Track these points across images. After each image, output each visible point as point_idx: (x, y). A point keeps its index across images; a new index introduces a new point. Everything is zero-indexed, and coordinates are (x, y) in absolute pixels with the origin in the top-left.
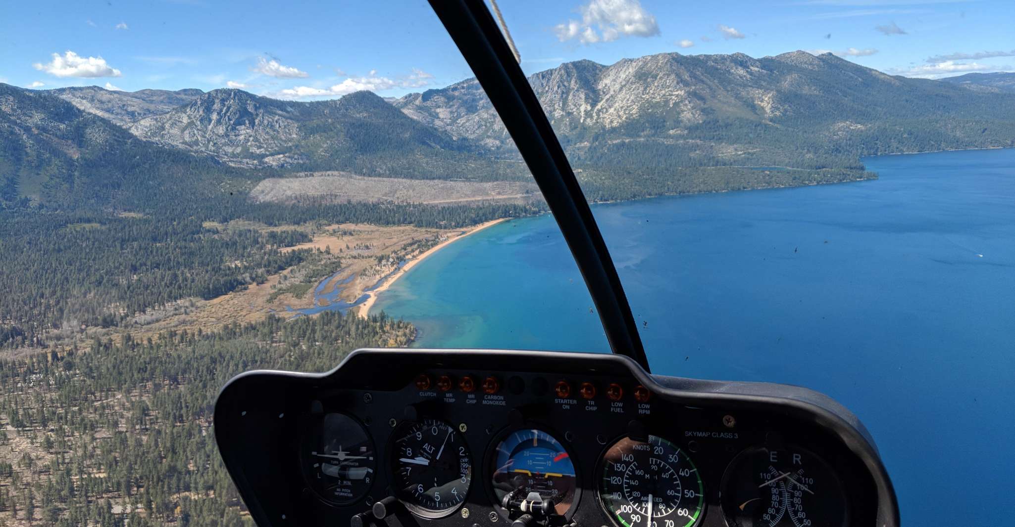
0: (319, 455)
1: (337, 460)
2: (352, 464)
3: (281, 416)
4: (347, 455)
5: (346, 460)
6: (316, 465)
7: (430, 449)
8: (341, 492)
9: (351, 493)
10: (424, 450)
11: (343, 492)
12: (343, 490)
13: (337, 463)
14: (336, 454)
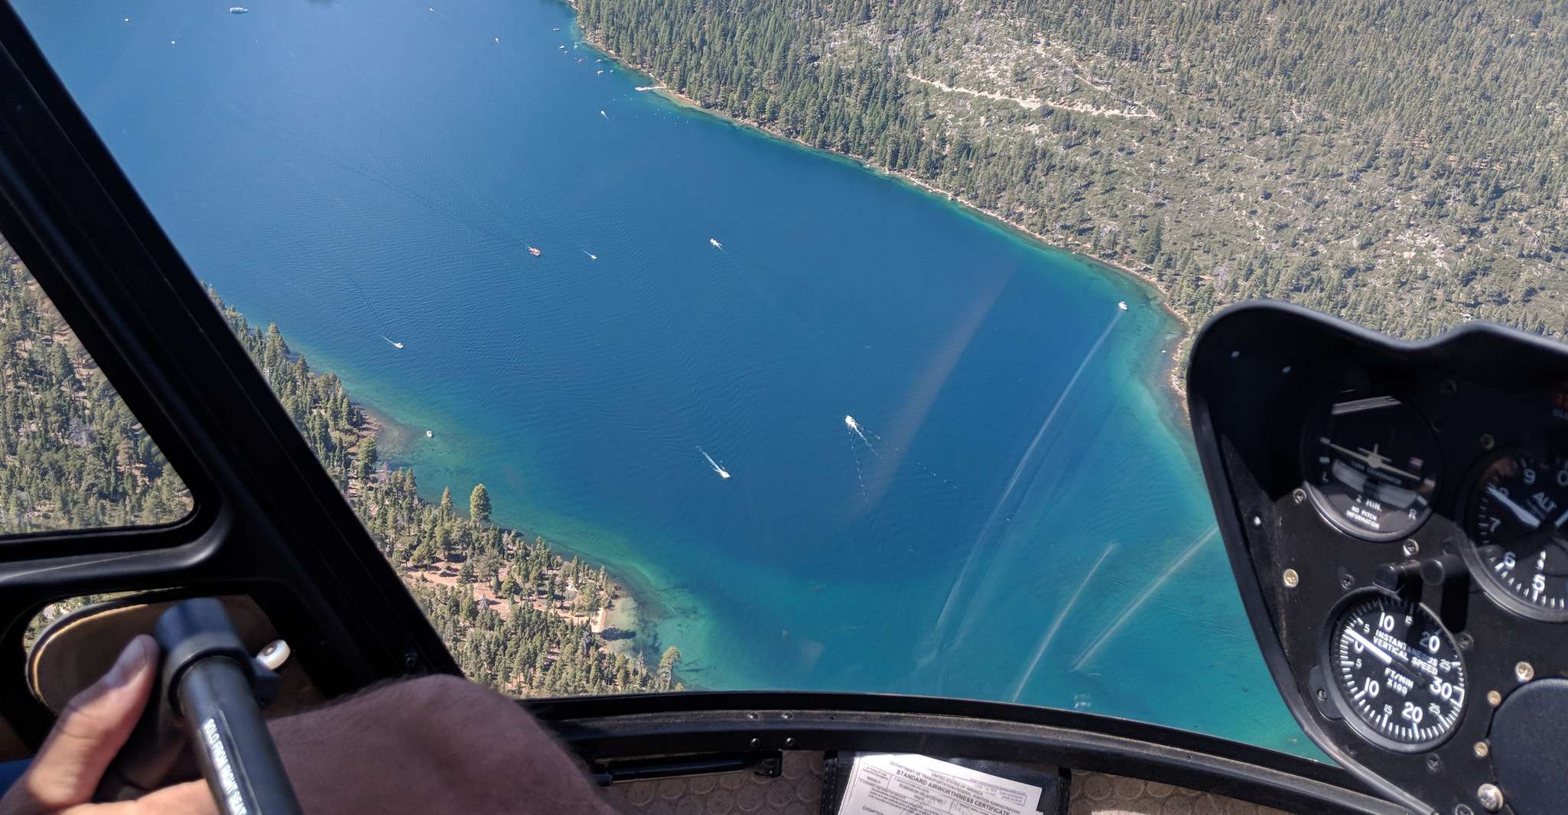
0: (1333, 445)
1: (1366, 465)
2: (1390, 479)
3: (1286, 370)
4: (1384, 462)
5: (1380, 470)
6: (1325, 460)
7: (1547, 505)
8: (1360, 514)
9: (1377, 522)
10: (1535, 503)
11: (1364, 516)
12: (1363, 512)
13: (1363, 468)
14: (1366, 455)
